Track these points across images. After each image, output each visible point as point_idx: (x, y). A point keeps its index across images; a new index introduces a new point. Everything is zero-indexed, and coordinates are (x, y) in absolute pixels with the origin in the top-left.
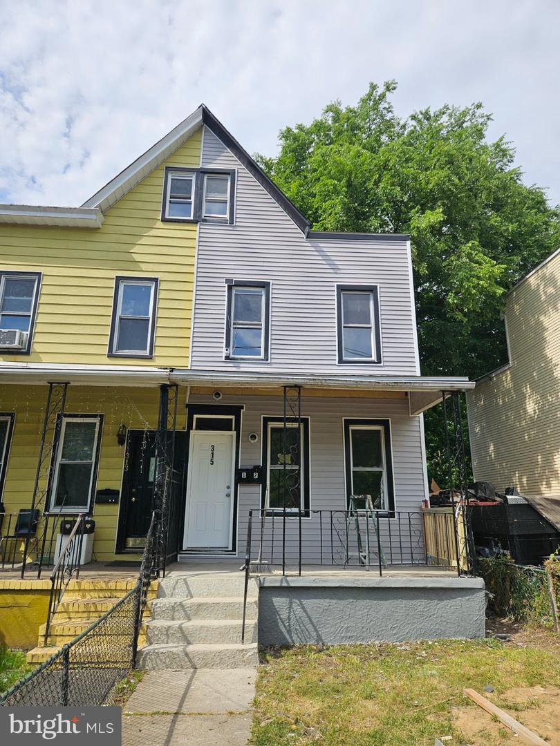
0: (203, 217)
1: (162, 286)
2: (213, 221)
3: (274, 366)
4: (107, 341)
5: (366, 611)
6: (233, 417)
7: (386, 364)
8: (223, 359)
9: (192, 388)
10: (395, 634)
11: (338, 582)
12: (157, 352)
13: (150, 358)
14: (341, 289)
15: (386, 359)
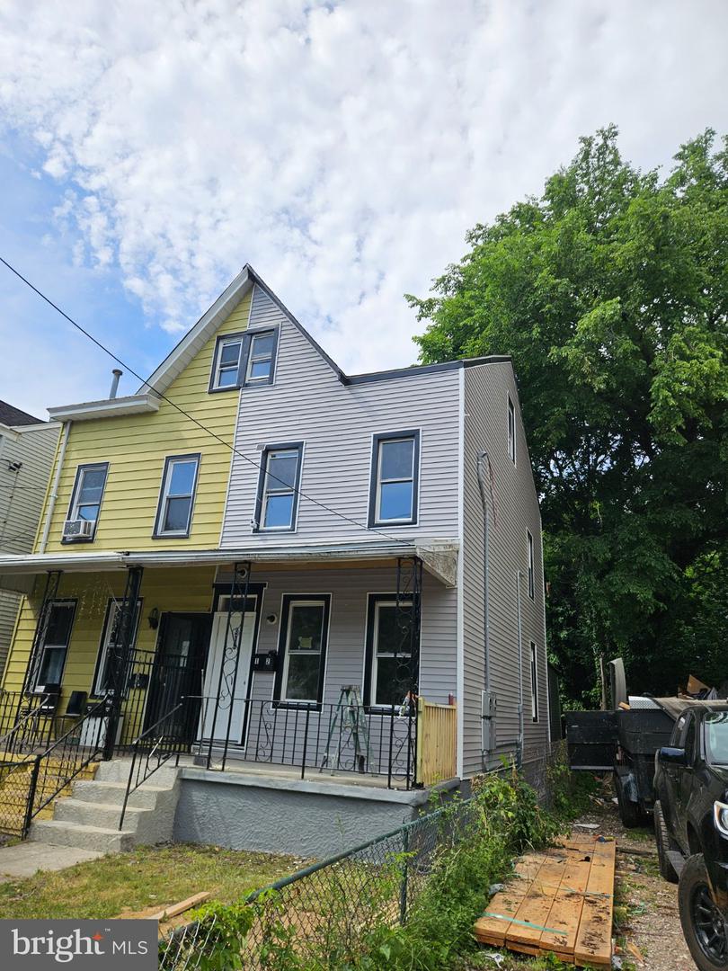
0: (247, 382)
1: (204, 460)
2: (255, 384)
3: (301, 536)
4: (153, 523)
5: (279, 817)
6: (256, 596)
7: (423, 524)
8: (251, 533)
9: (220, 566)
10: (305, 847)
11: (253, 780)
12: (194, 530)
13: (186, 537)
14: (379, 439)
15: (423, 518)
